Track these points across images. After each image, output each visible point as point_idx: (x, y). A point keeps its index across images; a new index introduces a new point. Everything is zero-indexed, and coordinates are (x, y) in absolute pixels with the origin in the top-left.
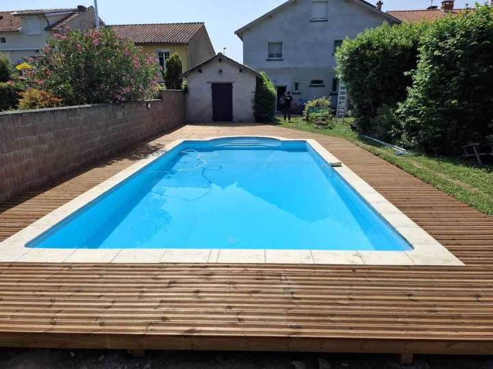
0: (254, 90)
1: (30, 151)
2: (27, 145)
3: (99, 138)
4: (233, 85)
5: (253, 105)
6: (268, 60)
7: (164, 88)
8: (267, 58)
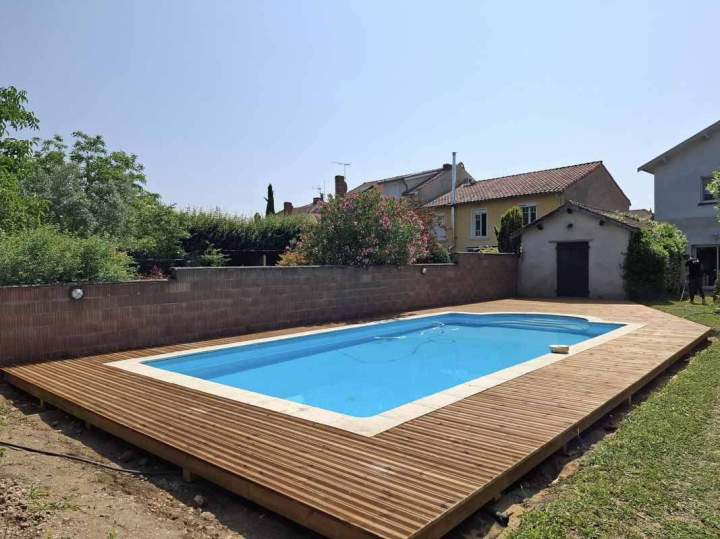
0: (625, 251)
1: (229, 301)
2: (228, 296)
3: (325, 299)
4: (591, 244)
5: (622, 273)
6: (700, 204)
7: (496, 251)
8: (699, 202)
